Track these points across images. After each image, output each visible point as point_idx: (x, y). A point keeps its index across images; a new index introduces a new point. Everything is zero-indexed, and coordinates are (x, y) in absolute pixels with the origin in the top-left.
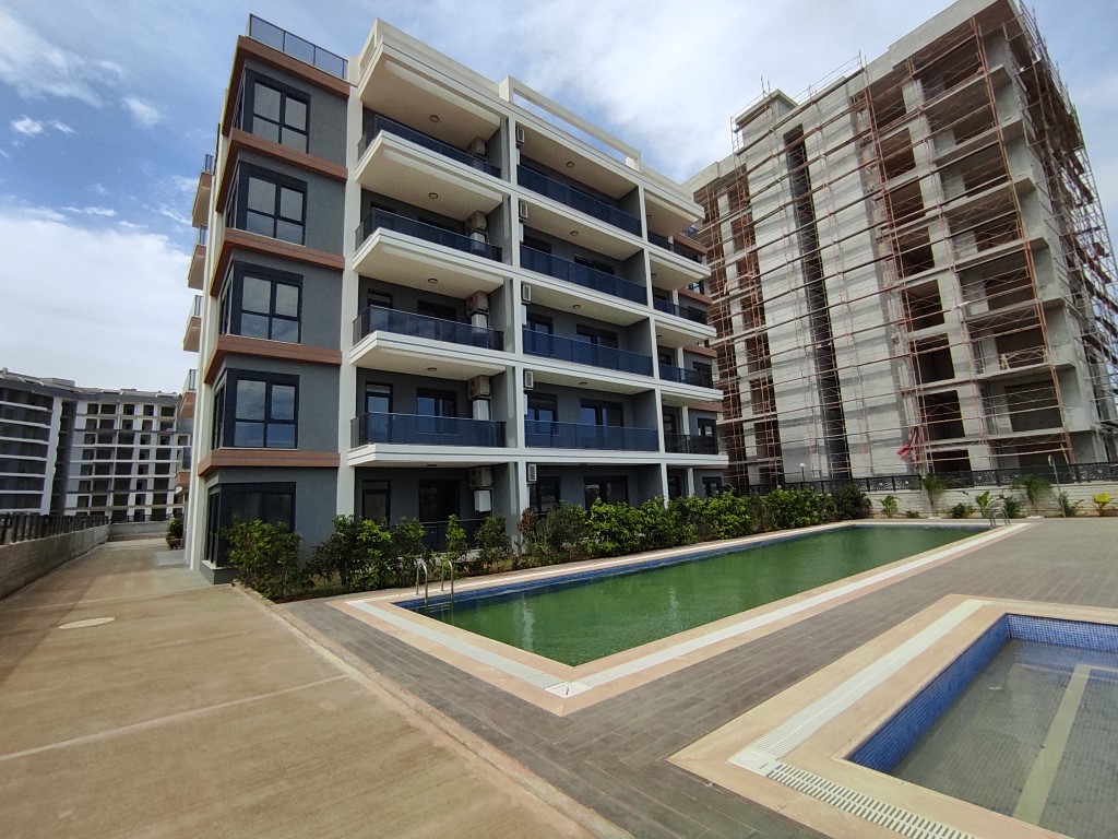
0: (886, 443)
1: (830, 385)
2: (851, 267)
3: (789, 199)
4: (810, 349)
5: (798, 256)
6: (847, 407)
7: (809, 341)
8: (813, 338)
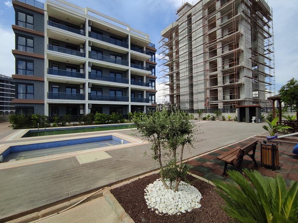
0: (201, 101)
1: (191, 86)
2: (198, 54)
3: (187, 35)
4: (188, 76)
5: (187, 51)
6: (194, 92)
7: (188, 74)
8: (189, 73)
